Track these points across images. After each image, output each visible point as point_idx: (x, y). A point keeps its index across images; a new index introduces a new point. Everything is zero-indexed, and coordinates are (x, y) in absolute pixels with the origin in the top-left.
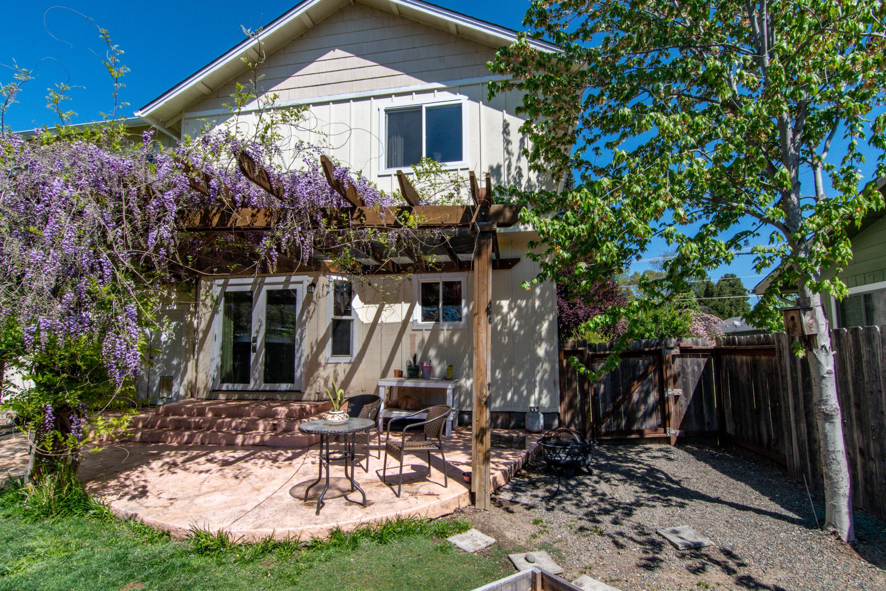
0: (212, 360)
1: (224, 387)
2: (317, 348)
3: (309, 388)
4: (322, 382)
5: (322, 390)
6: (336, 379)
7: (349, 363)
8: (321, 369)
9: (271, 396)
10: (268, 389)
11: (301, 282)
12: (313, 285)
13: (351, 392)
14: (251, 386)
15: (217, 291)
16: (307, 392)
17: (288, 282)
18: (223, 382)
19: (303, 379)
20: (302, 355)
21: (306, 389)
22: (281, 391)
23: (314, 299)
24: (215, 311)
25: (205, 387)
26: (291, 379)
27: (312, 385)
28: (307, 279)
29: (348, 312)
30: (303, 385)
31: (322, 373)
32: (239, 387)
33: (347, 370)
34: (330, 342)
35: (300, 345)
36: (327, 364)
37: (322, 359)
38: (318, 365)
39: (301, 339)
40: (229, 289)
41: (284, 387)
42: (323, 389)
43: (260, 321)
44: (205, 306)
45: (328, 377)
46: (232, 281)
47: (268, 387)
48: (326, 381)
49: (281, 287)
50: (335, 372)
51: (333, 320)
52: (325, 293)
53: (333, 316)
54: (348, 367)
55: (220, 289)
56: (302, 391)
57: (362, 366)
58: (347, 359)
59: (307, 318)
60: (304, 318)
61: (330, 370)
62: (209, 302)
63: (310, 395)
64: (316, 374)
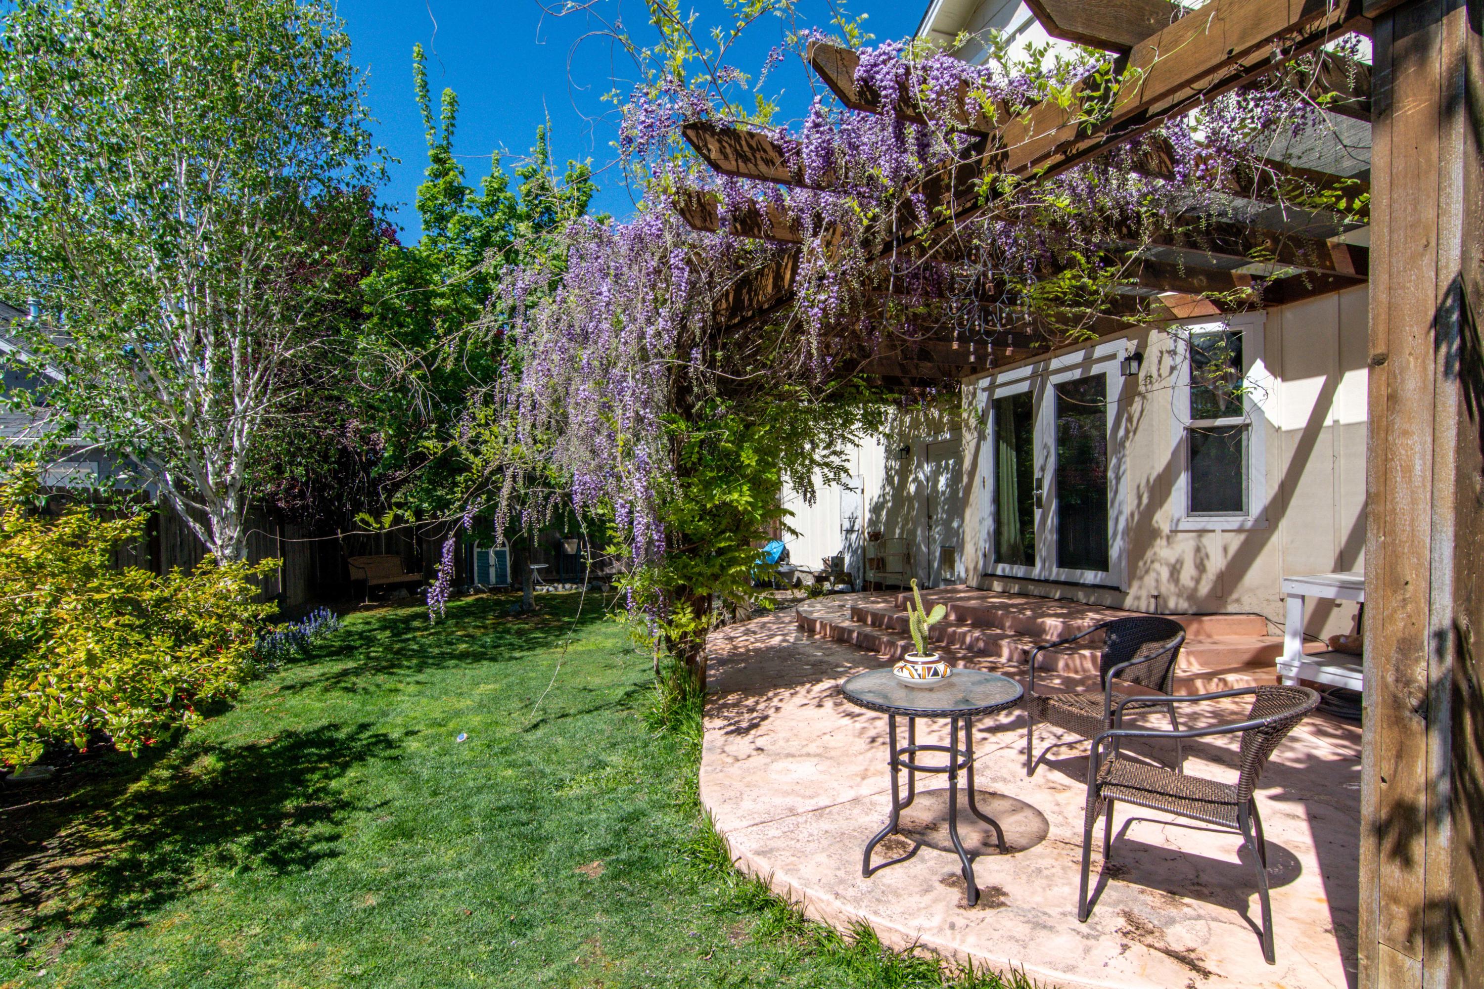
0: (981, 522)
1: (1000, 569)
2: (1151, 498)
3: (1136, 584)
4: (1165, 573)
5: (1163, 590)
6: (1201, 567)
7: (1239, 530)
8: (1160, 543)
9: (1069, 592)
10: (1063, 578)
11: (1113, 357)
12: (1138, 357)
13: (1246, 599)
14: (1036, 571)
15: (982, 399)
16: (1133, 591)
17: (1088, 361)
18: (999, 560)
19: (1124, 563)
20: (1120, 513)
21: (1130, 586)
22: (1084, 586)
23: (1142, 389)
24: (982, 437)
25: (975, 568)
26: (1102, 563)
27: (1141, 578)
28: (1123, 346)
29: (1235, 406)
30: (1125, 575)
31: (1163, 551)
32: (1019, 571)
33: (1233, 549)
34: (1183, 482)
35: (1116, 492)
36: (1175, 532)
37: (1162, 520)
38: (1155, 534)
39: (1118, 479)
40: (1000, 393)
41: (1090, 576)
42: (1167, 588)
43: (1045, 446)
44: (969, 429)
45: (1180, 562)
46: (1001, 378)
47: (1064, 574)
48: (1175, 571)
49: (1077, 374)
50: (1198, 550)
51: (1191, 431)
52: (1165, 371)
53: (1187, 421)
54: (1235, 542)
55: (986, 394)
56: (1123, 588)
57: (1277, 539)
58: (1233, 521)
59: (1127, 432)
60: (1121, 433)
61: (1184, 546)
62: (973, 422)
63: (1138, 598)
64: (1149, 554)
